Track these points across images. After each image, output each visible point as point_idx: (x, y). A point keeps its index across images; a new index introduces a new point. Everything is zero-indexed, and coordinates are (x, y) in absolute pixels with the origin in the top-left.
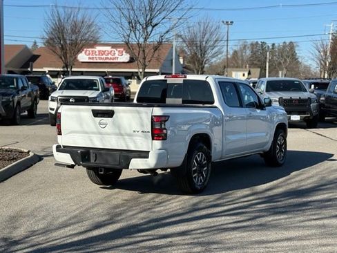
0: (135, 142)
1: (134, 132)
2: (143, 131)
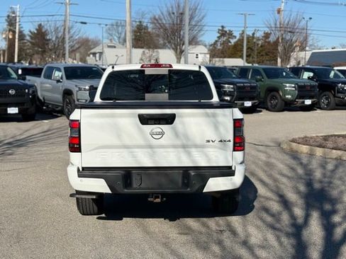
0: (207, 156)
1: (208, 141)
2: (221, 141)
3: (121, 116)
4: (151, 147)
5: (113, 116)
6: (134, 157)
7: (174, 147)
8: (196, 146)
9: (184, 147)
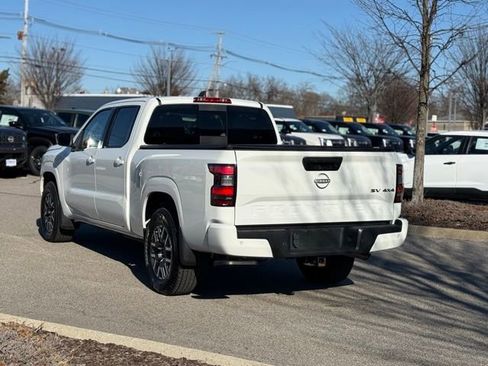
1: (373, 191)
2: (385, 190)
3: (289, 159)
4: (316, 198)
5: (279, 159)
6: (297, 211)
7: (341, 198)
8: (362, 197)
9: (351, 198)
